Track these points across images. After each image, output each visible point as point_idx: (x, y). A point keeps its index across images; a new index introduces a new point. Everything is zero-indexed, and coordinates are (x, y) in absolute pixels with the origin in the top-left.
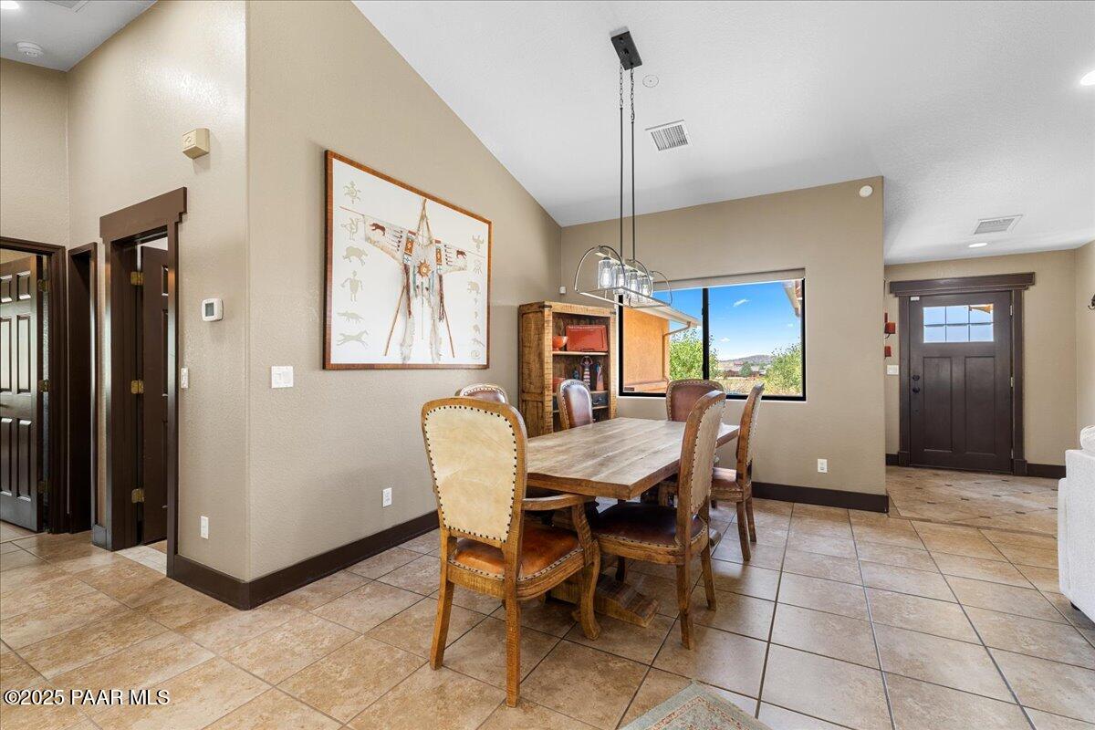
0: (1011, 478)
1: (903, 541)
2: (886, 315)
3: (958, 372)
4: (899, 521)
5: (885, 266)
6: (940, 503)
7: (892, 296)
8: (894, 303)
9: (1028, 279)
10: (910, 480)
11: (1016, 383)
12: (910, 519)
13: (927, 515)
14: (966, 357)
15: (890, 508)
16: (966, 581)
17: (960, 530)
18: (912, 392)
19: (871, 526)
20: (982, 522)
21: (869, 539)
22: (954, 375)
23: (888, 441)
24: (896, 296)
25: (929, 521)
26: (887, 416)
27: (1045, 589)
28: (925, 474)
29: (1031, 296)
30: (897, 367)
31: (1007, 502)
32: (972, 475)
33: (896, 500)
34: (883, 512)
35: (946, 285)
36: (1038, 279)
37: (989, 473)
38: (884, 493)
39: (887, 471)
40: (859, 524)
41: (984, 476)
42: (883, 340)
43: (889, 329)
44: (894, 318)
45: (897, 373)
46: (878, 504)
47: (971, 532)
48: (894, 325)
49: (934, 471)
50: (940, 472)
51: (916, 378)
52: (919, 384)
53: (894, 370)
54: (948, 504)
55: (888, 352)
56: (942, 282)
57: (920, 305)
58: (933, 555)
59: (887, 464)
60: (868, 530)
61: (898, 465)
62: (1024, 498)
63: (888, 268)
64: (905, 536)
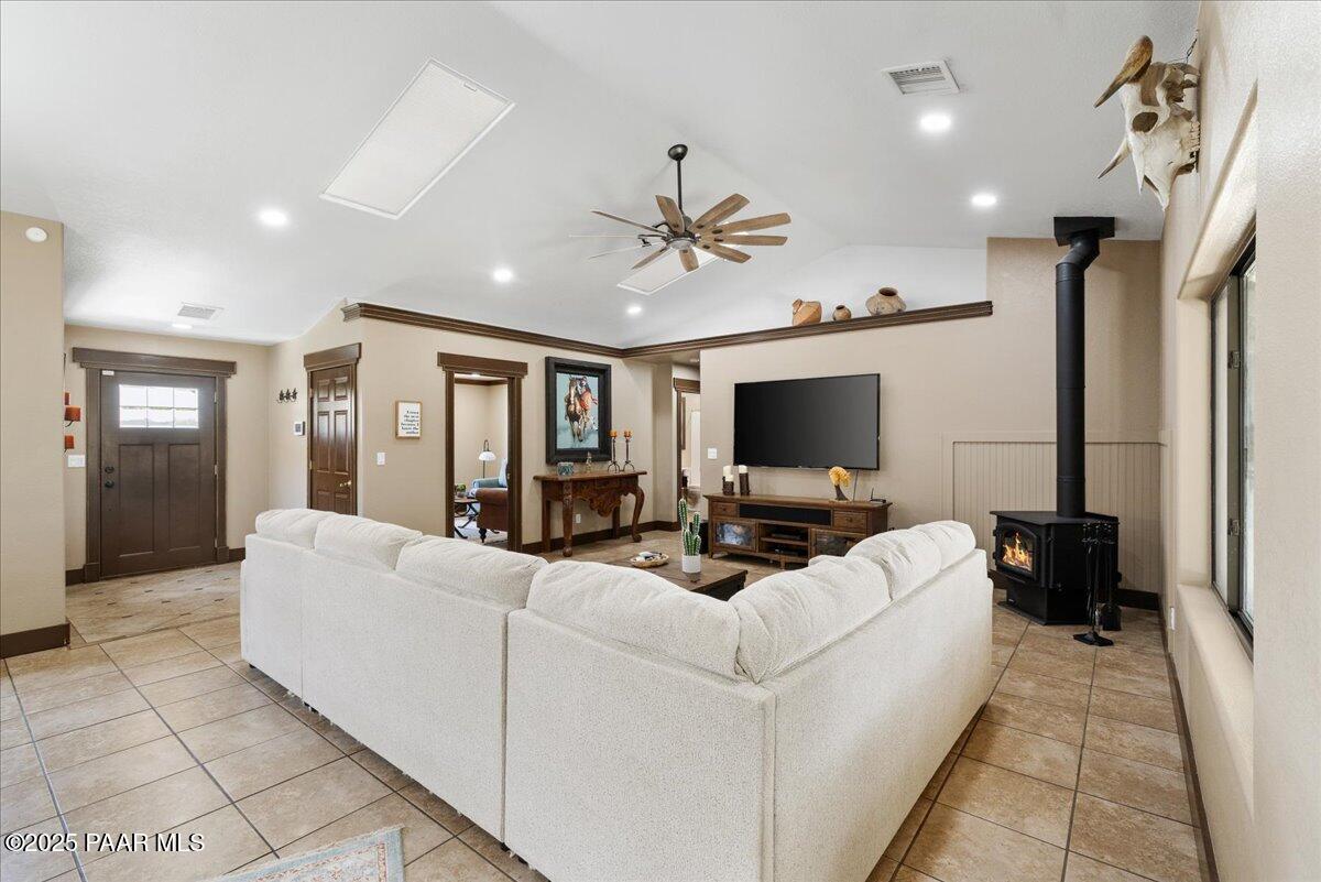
0: (215, 567)
1: (90, 670)
2: (67, 396)
3: (161, 460)
4: (84, 650)
5: (65, 325)
6: (137, 614)
7: (75, 366)
8: (78, 376)
9: (229, 368)
10: (99, 597)
11: (219, 473)
12: (98, 643)
13: (121, 632)
14: (170, 445)
15: (72, 639)
16: (161, 684)
17: (158, 635)
18: (104, 488)
19: (42, 668)
20: (182, 620)
21: (39, 685)
22: (156, 464)
23: (68, 554)
24: (82, 367)
25: (124, 637)
26: (68, 523)
27: (233, 661)
28: (121, 584)
29: (233, 384)
30: (83, 457)
31: (208, 593)
32: (176, 573)
33: (80, 625)
34: (62, 645)
35: (148, 362)
36: (239, 368)
37: (193, 567)
38: (64, 622)
39: (67, 593)
40: (24, 672)
41: (188, 571)
42: (62, 428)
43: (71, 415)
44: (79, 401)
45: (84, 465)
46: (56, 637)
47: (170, 633)
48: (79, 410)
49: (133, 579)
50: (139, 579)
51: (110, 470)
52: (112, 478)
53: (78, 460)
54: (147, 612)
55: (69, 443)
56: (143, 358)
57: (114, 381)
58: (126, 672)
59: (67, 585)
60: (35, 675)
61: (84, 582)
62: (225, 585)
63: (70, 329)
64: (92, 664)
